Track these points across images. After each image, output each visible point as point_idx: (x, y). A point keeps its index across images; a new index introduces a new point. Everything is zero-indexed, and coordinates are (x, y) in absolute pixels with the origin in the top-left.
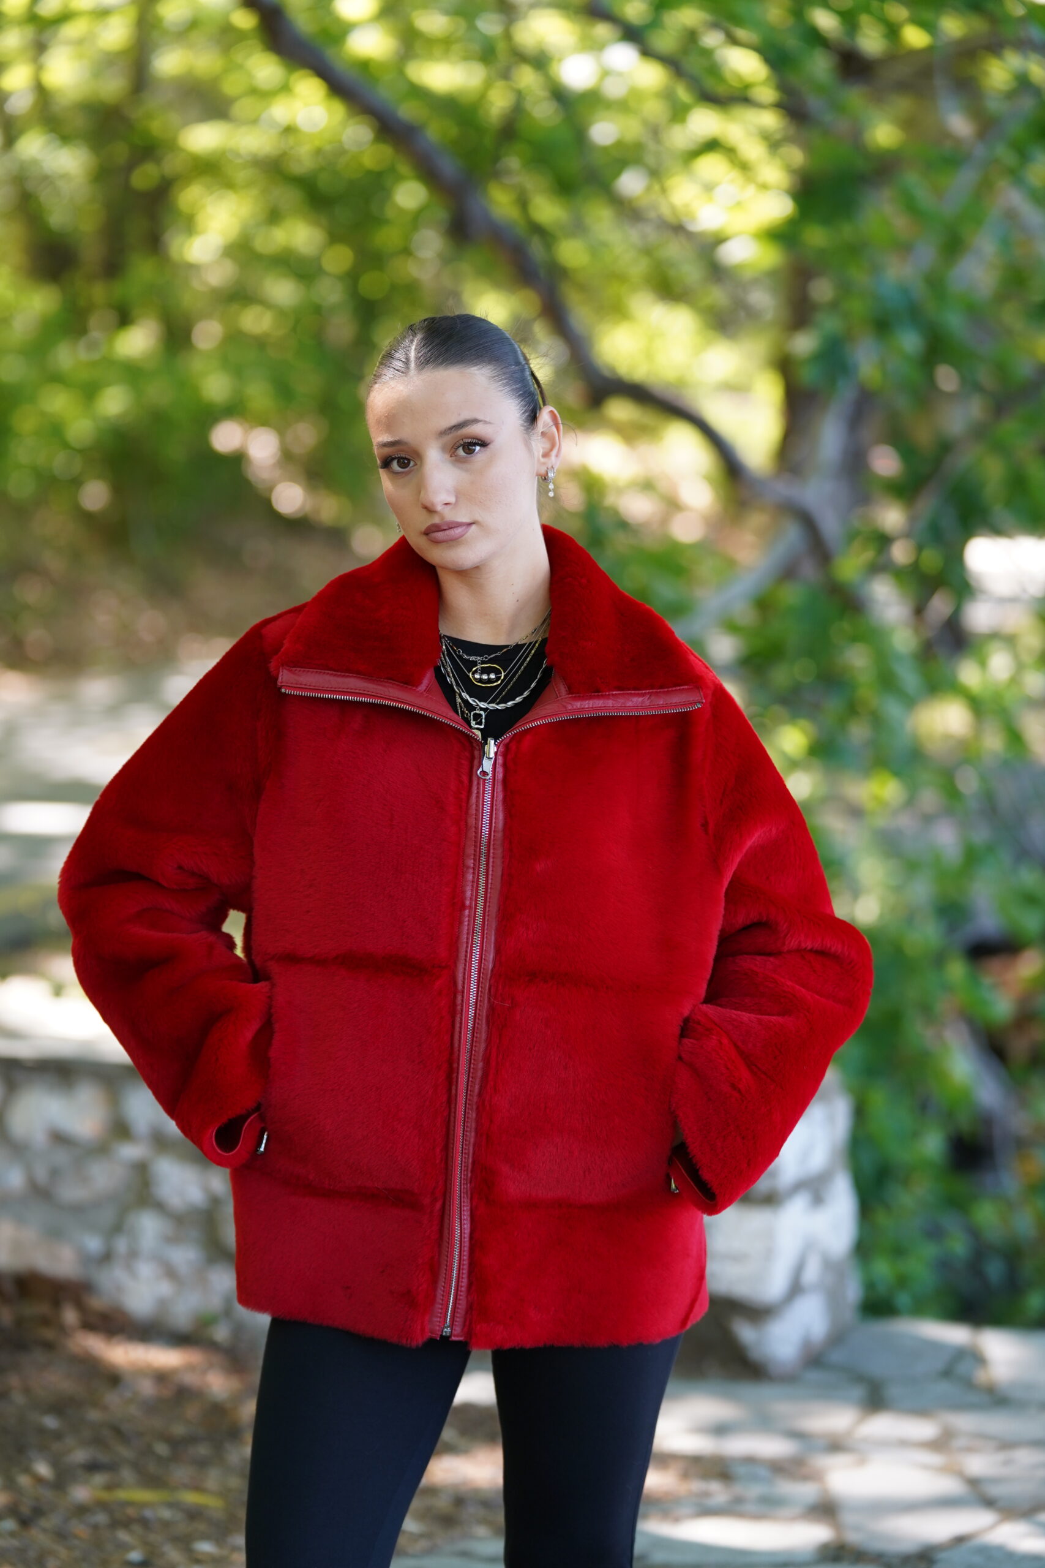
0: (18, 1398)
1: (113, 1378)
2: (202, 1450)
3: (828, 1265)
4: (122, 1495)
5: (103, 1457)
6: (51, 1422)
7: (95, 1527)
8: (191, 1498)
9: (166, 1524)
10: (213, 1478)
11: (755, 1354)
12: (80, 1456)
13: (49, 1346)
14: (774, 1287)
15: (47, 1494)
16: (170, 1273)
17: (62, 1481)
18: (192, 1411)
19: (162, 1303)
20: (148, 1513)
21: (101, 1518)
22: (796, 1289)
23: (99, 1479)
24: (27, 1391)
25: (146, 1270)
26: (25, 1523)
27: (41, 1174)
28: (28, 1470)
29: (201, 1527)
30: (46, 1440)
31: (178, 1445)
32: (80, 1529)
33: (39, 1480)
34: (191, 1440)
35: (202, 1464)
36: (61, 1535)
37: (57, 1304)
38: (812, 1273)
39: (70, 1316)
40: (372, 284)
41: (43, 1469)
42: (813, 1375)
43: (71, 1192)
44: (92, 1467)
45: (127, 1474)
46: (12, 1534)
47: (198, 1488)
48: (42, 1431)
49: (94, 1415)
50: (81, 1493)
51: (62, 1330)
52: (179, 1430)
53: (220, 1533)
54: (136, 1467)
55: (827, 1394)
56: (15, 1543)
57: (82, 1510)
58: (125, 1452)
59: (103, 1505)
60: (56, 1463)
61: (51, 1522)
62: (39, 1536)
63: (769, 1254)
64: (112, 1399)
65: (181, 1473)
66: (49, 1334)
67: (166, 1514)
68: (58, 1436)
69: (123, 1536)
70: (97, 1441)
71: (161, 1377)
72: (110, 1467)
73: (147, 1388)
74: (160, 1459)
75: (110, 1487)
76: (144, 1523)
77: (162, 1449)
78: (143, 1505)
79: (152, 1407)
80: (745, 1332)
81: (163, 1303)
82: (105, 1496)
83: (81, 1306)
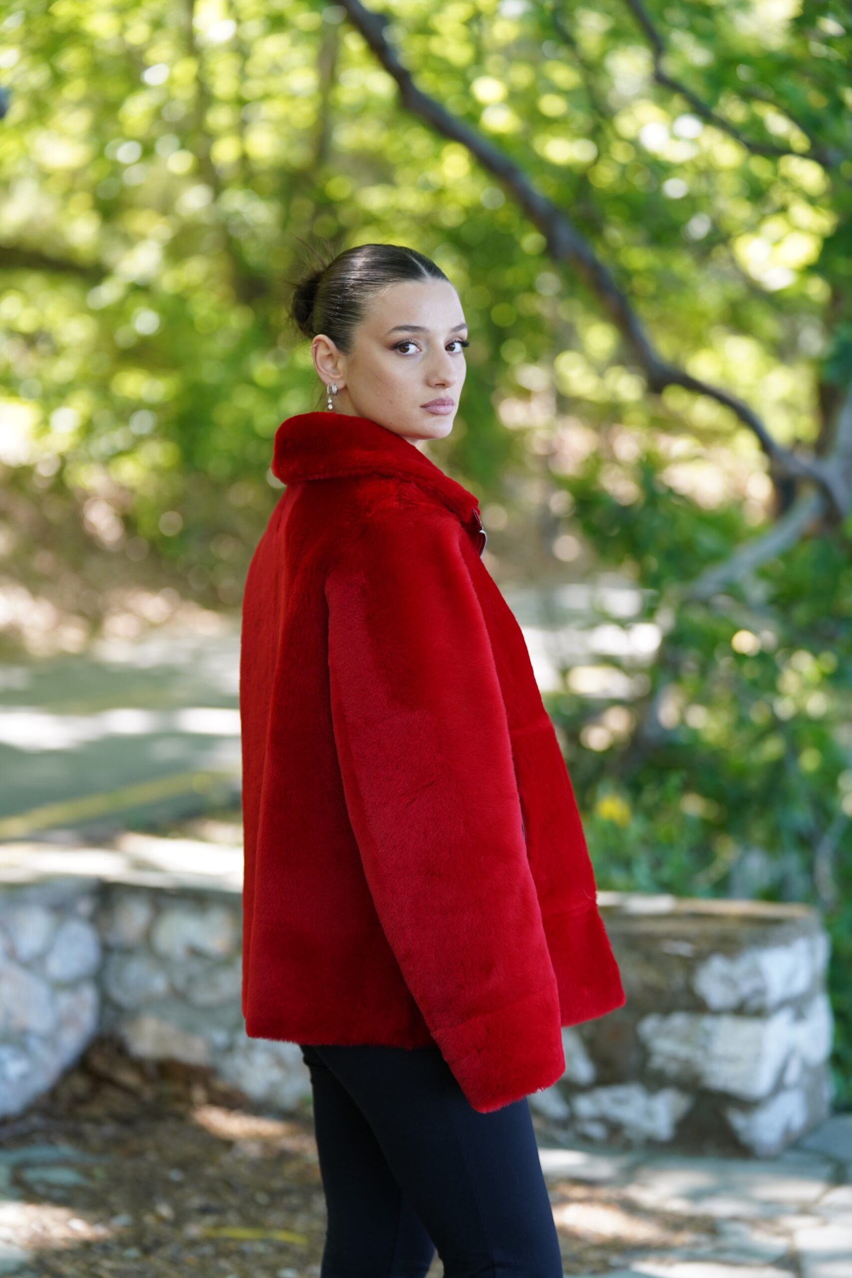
0: (152, 1157)
1: (228, 1144)
2: (295, 1200)
3: (806, 1067)
4: (227, 1232)
5: (214, 1203)
6: (175, 1175)
7: (203, 1257)
8: (281, 1236)
9: (260, 1256)
10: (301, 1222)
11: (745, 1138)
12: (196, 1201)
13: (178, 1117)
14: (762, 1083)
15: (167, 1230)
16: (280, 1061)
17: (180, 1219)
18: (291, 1169)
20: (246, 1247)
21: (208, 1250)
22: (779, 1086)
23: (210, 1220)
24: (159, 1149)
25: (260, 1058)
26: (147, 1251)
27: (180, 980)
28: (152, 1210)
29: (287, 1259)
30: (170, 1189)
31: (276, 1196)
32: (190, 1257)
33: (162, 1220)
34: (286, 1192)
35: (293, 1211)
36: (174, 1262)
37: (188, 1084)
38: (793, 1074)
39: (199, 1094)
40: (502, 314)
41: (165, 1210)
42: (791, 1156)
43: (203, 996)
44: (205, 1211)
45: (232, 1217)
46: (136, 1260)
47: (287, 1228)
48: (167, 1182)
49: (211, 1171)
50: (194, 1230)
51: (191, 1105)
52: (277, 1184)
53: (301, 1263)
54: (240, 1211)
55: (801, 1172)
56: (136, 1267)
57: (193, 1243)
58: (233, 1200)
59: (210, 1240)
60: (177, 1207)
61: (168, 1251)
62: (157, 1262)
63: (758, 1058)
64: (226, 1158)
65: (275, 1217)
66: (180, 1108)
67: (260, 1248)
68: (179, 1185)
69: (224, 1264)
70: (212, 1191)
71: (266, 1142)
72: (219, 1211)
73: (253, 1151)
74: (259, 1206)
75: (217, 1226)
76: (242, 1254)
77: (262, 1198)
78: (242, 1241)
79: (256, 1166)
80: (738, 1120)
81: (274, 1087)
82: (212, 1233)
83: (208, 1087)
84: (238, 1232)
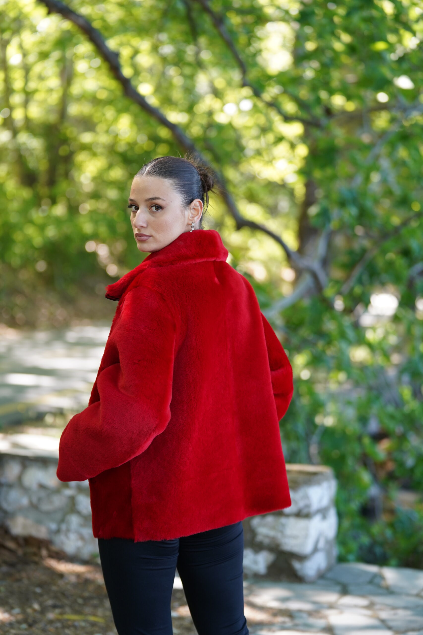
0: (26, 581)
1: (61, 575)
2: (95, 602)
4: (66, 617)
5: (58, 603)
6: (38, 590)
7: (57, 628)
8: (92, 619)
9: (83, 628)
10: (100, 612)
11: (300, 573)
12: (50, 602)
13: (36, 563)
14: (308, 548)
15: (38, 616)
16: (82, 538)
17: (44, 610)
18: (91, 588)
19: (78, 549)
20: (76, 624)
21: (59, 625)
22: (316, 550)
23: (57, 611)
24: (29, 578)
25: (73, 536)
26: (30, 625)
27: (35, 500)
28: (30, 606)
29: (96, 629)
30: (37, 597)
31: (86, 600)
32: (51, 628)
33: (35, 610)
34: (91, 598)
35: (95, 607)
36: (44, 630)
37: (39, 548)
39: (44, 553)
41: (36, 606)
42: (321, 582)
43: (45, 507)
44: (54, 607)
45: (67, 609)
46: (26, 629)
47: (95, 615)
48: (35, 593)
49: (54, 588)
50: (51, 616)
51: (41, 558)
52: (86, 594)
53: (103, 630)
54: (71, 607)
55: (327, 588)
57: (51, 622)
58: (66, 602)
59: (59, 620)
60: (41, 604)
61: (40, 625)
62: (36, 630)
63: (306, 536)
64: (61, 582)
65: (88, 610)
66: (36, 559)
67: (83, 624)
68: (41, 595)
69: (67, 631)
70: (56, 597)
71: (78, 575)
72: (62, 607)
73: (73, 579)
74: (79, 604)
75: (61, 614)
76: (75, 627)
77: (80, 601)
78: (74, 621)
79: (75, 586)
80: (297, 565)
82: (60, 617)
83: (48, 549)
84: (71, 617)
